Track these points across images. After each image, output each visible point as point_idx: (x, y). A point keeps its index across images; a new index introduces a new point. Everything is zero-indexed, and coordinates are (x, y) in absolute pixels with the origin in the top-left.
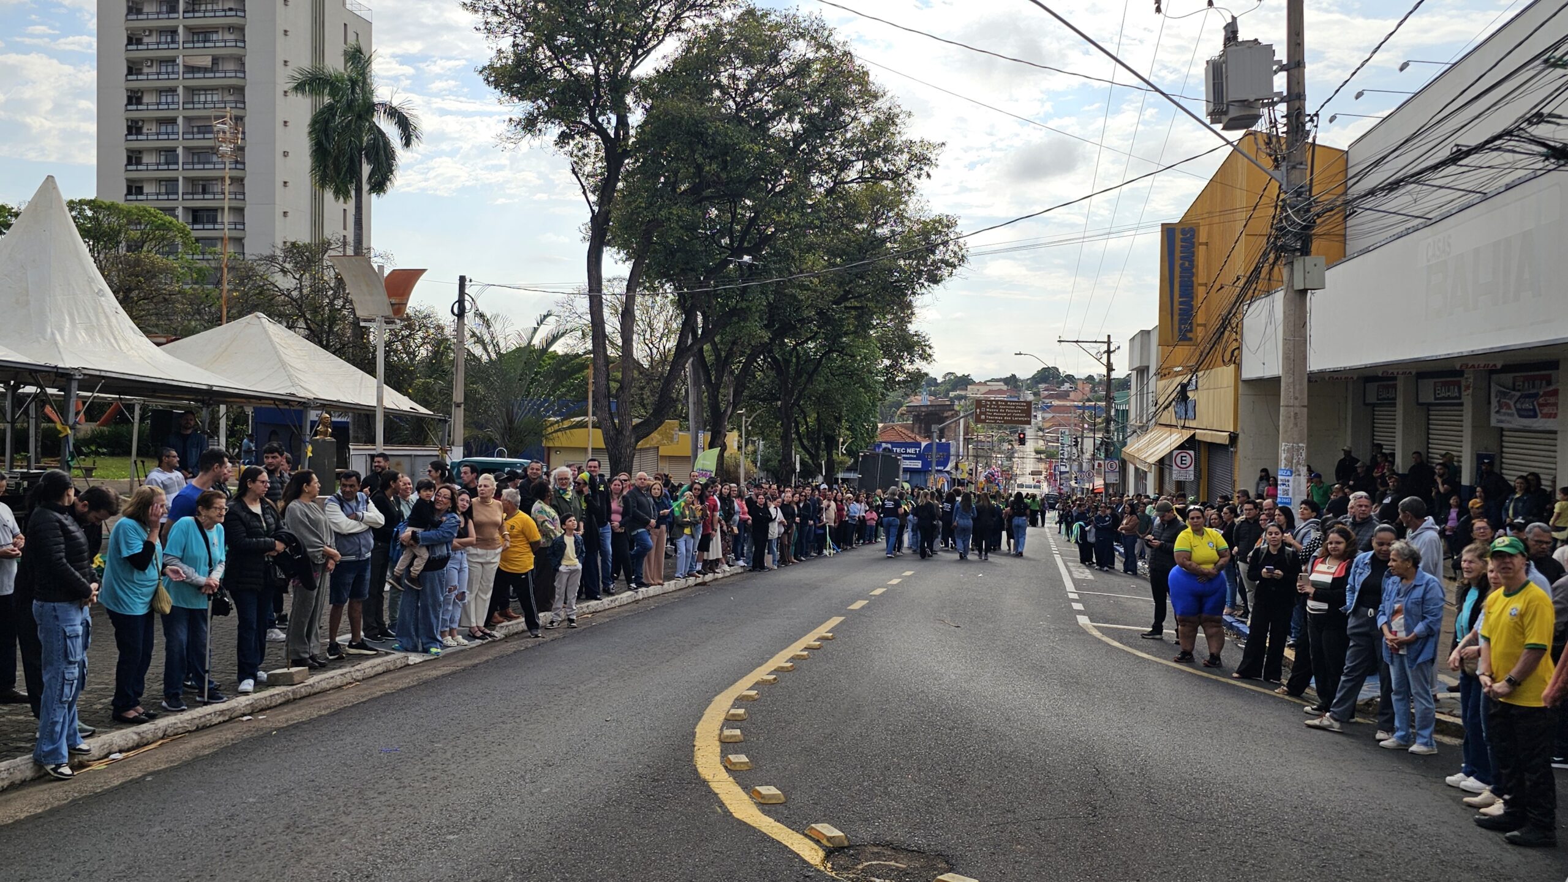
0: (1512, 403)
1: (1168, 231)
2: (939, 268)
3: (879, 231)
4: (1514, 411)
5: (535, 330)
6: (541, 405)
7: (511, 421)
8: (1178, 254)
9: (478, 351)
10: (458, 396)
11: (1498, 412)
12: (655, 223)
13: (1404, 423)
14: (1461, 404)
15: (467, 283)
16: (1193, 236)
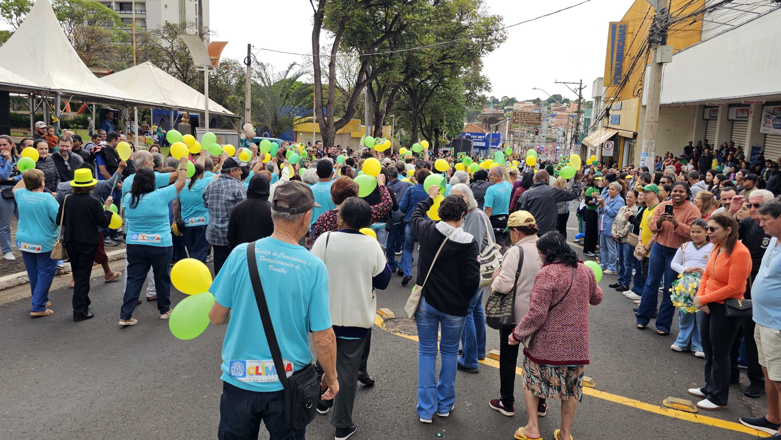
0: (771, 121)
1: (613, 26)
2: (493, 43)
3: (462, 22)
4: (772, 125)
5: (288, 71)
6: (291, 110)
7: (276, 118)
8: (617, 38)
9: (259, 82)
10: (248, 105)
11: (764, 125)
12: (346, 18)
13: (720, 130)
14: (747, 121)
15: (252, 48)
16: (625, 29)
